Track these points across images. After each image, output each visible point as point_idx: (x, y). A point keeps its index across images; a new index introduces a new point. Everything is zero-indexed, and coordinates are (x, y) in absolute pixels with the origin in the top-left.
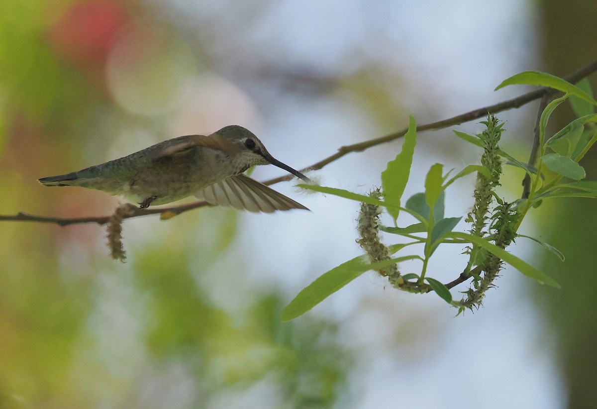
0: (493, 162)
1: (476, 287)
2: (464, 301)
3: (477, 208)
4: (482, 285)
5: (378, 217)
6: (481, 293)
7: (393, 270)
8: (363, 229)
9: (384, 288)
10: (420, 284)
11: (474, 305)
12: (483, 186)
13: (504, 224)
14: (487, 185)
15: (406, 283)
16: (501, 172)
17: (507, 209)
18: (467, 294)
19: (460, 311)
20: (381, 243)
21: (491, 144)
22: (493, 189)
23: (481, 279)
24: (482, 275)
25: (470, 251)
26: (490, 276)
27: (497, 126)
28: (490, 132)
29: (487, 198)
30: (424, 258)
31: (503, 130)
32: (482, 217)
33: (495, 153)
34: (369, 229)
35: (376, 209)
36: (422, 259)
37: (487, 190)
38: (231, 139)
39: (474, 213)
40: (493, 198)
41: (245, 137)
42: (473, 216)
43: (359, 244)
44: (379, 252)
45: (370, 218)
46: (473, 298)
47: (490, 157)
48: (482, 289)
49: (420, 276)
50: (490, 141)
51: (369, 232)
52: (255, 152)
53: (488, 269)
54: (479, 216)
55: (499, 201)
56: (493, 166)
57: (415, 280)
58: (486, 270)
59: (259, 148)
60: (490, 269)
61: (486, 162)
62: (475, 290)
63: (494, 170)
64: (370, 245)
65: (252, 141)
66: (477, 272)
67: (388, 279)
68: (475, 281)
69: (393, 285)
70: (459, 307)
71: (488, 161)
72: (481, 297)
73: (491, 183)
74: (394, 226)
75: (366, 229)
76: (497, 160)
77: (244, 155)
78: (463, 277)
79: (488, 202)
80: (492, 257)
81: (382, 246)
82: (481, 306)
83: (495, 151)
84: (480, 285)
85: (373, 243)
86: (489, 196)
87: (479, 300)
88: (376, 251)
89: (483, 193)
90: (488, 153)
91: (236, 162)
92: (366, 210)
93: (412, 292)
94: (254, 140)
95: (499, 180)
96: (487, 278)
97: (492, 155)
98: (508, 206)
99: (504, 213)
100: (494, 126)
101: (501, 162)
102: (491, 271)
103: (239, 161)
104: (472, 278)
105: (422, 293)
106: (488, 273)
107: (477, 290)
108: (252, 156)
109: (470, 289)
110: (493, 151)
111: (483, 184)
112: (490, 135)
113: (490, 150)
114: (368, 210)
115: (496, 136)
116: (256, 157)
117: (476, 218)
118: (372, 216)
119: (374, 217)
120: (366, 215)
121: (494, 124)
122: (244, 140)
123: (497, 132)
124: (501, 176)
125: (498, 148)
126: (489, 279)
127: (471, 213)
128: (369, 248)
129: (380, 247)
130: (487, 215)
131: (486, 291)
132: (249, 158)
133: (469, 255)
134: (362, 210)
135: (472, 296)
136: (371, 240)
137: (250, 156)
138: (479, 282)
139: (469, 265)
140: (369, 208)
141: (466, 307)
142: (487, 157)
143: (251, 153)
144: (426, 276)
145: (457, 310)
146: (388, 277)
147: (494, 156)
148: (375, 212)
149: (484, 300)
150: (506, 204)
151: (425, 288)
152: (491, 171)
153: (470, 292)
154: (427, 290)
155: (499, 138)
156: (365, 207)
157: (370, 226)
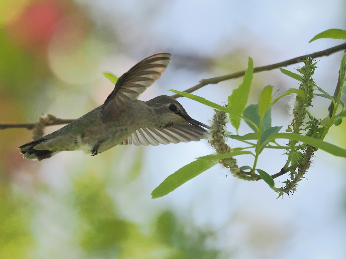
0: (307, 90)
1: (292, 178)
2: (283, 188)
3: (295, 122)
4: (296, 177)
5: (225, 125)
6: (295, 183)
7: (233, 163)
8: (214, 133)
9: (227, 176)
10: (252, 173)
11: (290, 191)
12: (300, 106)
13: (313, 134)
14: (302, 106)
15: (242, 172)
16: (313, 97)
17: (316, 123)
18: (285, 183)
19: (280, 195)
20: (226, 144)
21: (307, 76)
22: (307, 108)
23: (295, 173)
24: (297, 170)
25: (288, 152)
26: (302, 171)
27: (312, 64)
28: (307, 68)
29: (302, 115)
30: (255, 154)
31: (316, 67)
32: (298, 128)
33: (309, 83)
34: (218, 133)
35: (224, 120)
36: (254, 155)
37: (302, 109)
38: (160, 103)
39: (292, 125)
40: (307, 115)
41: (170, 103)
42: (292, 127)
43: (210, 144)
44: (224, 151)
45: (219, 126)
46: (290, 186)
47: (306, 86)
48: (296, 180)
49: (252, 168)
50: (307, 74)
51: (217, 135)
52: (176, 113)
53: (301, 166)
54: (296, 127)
55: (311, 117)
56: (307, 92)
57: (249, 171)
58: (299, 167)
59: (180, 111)
60: (302, 166)
61: (303, 89)
62: (291, 181)
63: (308, 96)
64: (218, 145)
65: (175, 106)
66: (293, 168)
67: (230, 169)
68: (292, 174)
69: (233, 174)
70: (280, 192)
71: (304, 88)
72: (295, 185)
73: (305, 104)
74: (236, 134)
75: (216, 133)
76: (311, 88)
77: (168, 115)
78: (283, 171)
79: (303, 118)
80: (304, 157)
81: (226, 146)
82: (295, 192)
83: (310, 81)
84: (294, 177)
85: (221, 143)
86: (304, 114)
87: (294, 188)
88: (222, 149)
89: (299, 111)
90: (304, 83)
91: (161, 119)
92: (217, 120)
93: (246, 180)
94: (176, 105)
95: (311, 103)
96: (300, 172)
97: (307, 84)
98: (317, 121)
99: (313, 126)
100: (309, 64)
101: (313, 90)
102: (303, 167)
103: (164, 119)
104: (290, 172)
105: (253, 181)
106: (301, 169)
107: (292, 181)
108: (175, 116)
109: (288, 180)
110: (308, 81)
111: (300, 105)
112: (307, 70)
113: (306, 81)
114: (218, 120)
115: (311, 71)
116: (177, 117)
117: (294, 129)
118: (221, 125)
119: (222, 125)
120: (216, 123)
121: (310, 62)
122: (168, 105)
123: (312, 69)
124: (313, 100)
125: (312, 80)
126: (301, 173)
127: (290, 125)
128: (217, 147)
129: (225, 146)
130: (302, 127)
131: (299, 182)
132: (172, 118)
133: (288, 155)
134: (214, 120)
135: (288, 185)
136: (219, 141)
137: (173, 116)
138: (294, 175)
139: (288, 162)
140: (219, 119)
141: (284, 193)
142: (304, 86)
143: (173, 114)
144: (256, 168)
145: (278, 194)
146: (229, 168)
147: (309, 85)
148: (223, 122)
149: (297, 188)
150: (315, 119)
151: (255, 177)
152: (306, 96)
153: (288, 182)
154: (257, 178)
155: (313, 73)
156: (216, 118)
157: (219, 131)
